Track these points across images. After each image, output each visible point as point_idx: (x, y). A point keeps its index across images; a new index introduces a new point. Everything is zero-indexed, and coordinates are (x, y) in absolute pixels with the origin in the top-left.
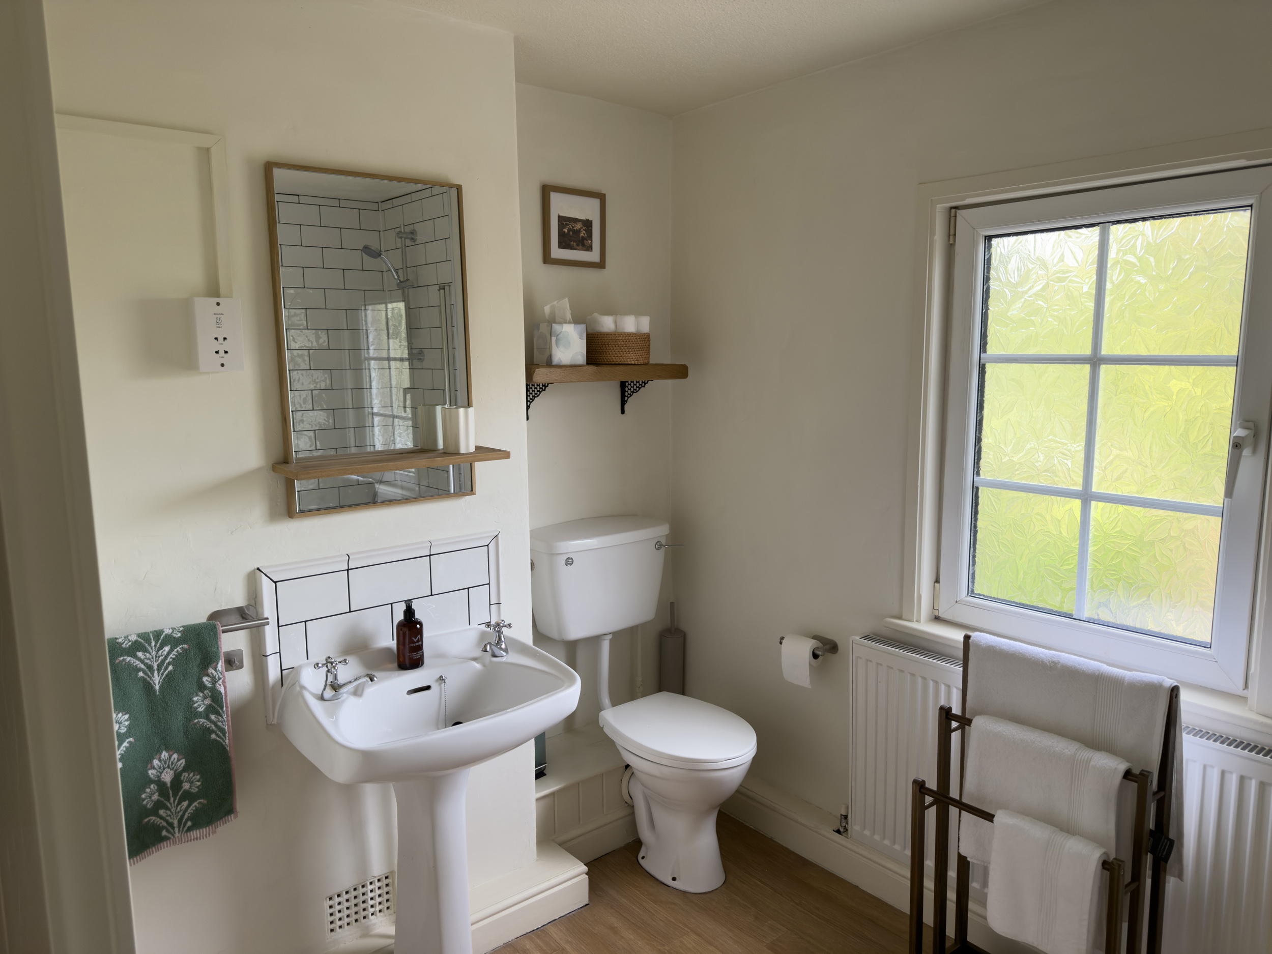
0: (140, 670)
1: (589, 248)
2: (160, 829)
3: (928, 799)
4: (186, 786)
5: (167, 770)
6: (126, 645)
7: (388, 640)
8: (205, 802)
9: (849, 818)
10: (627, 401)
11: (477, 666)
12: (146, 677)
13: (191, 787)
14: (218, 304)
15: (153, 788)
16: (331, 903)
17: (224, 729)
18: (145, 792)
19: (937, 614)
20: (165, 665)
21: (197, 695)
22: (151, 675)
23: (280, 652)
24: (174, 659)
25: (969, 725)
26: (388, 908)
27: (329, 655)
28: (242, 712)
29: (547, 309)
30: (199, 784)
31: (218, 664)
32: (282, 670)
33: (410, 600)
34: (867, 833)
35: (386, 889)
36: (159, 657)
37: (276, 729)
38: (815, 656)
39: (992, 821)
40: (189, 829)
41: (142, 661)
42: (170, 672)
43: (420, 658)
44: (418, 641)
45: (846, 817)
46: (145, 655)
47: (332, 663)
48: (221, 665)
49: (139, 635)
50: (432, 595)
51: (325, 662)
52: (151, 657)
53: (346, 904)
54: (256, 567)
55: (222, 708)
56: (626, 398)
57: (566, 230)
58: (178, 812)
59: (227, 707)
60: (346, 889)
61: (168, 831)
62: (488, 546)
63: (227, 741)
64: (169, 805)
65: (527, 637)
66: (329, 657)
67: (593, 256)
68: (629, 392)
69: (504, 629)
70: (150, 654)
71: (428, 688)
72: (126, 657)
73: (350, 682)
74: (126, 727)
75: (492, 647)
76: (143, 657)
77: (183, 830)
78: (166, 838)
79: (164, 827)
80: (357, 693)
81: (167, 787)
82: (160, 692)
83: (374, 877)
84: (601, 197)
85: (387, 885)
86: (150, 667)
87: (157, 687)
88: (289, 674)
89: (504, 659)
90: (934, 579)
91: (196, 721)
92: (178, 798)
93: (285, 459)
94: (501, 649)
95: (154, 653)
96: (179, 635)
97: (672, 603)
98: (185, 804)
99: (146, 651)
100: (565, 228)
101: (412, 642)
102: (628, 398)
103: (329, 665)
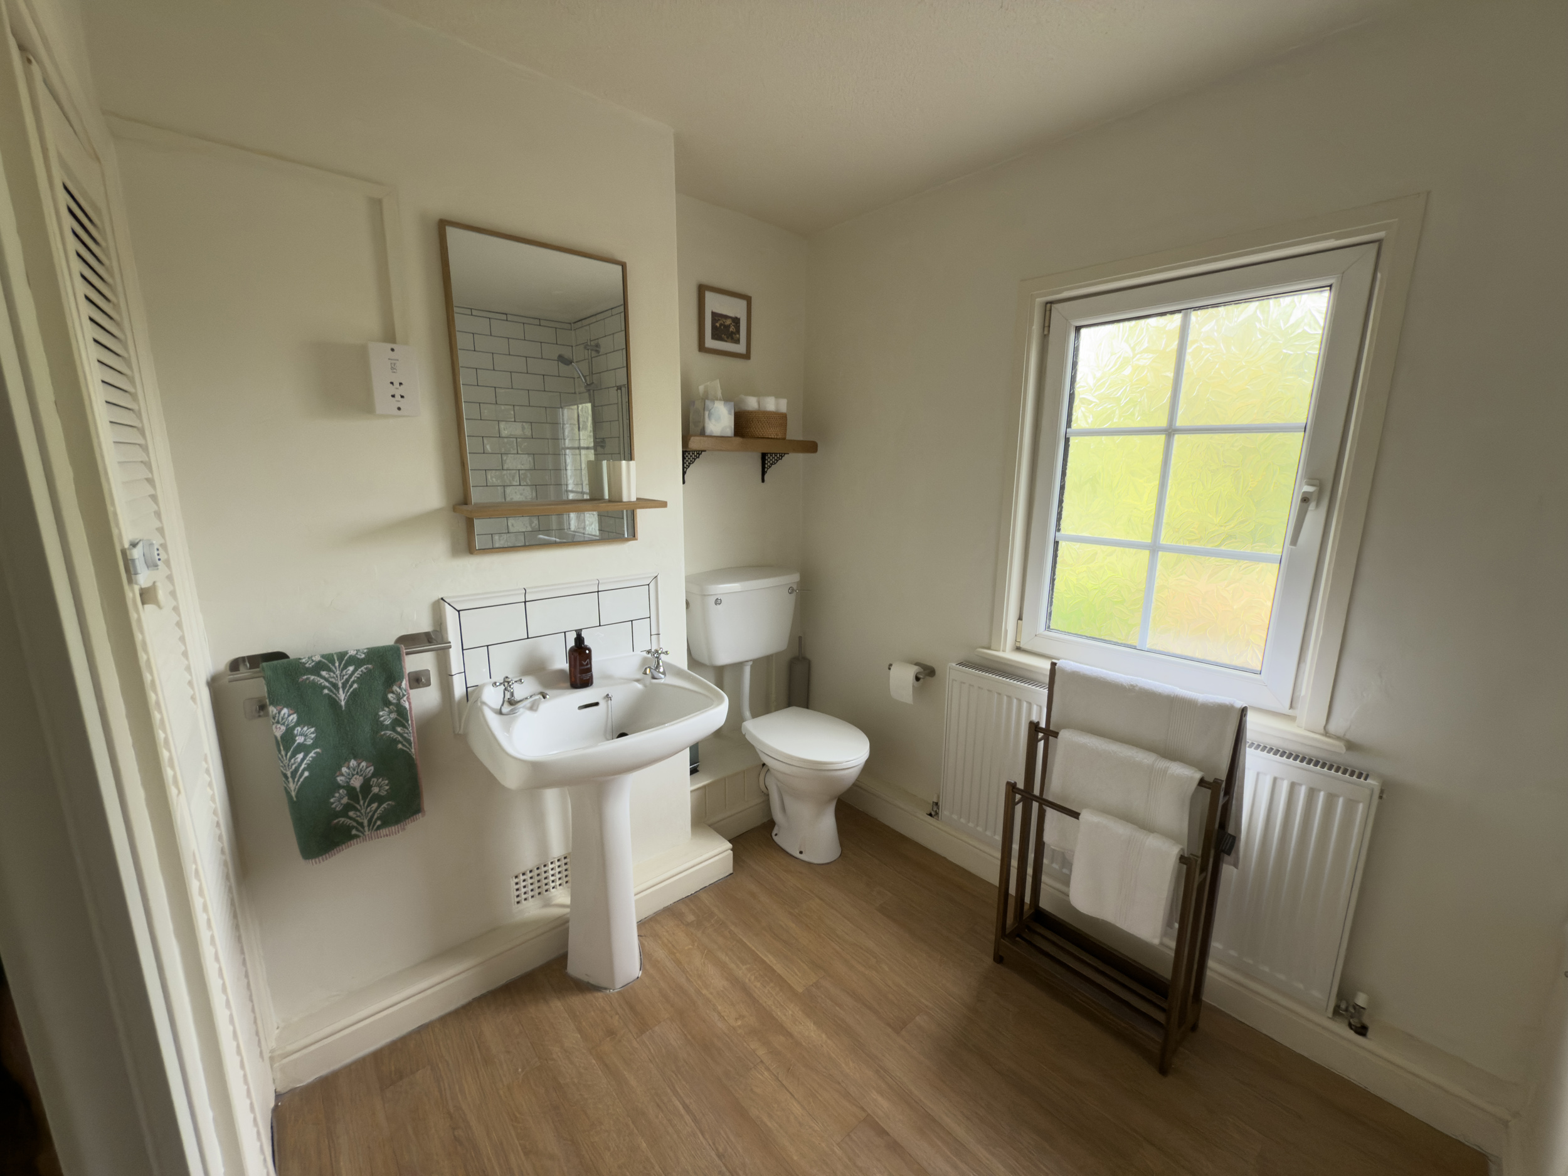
0: (325, 687)
1: (737, 341)
2: (350, 828)
3: (1018, 797)
4: (375, 790)
5: (355, 776)
6: (310, 664)
7: (562, 663)
8: (393, 803)
9: (940, 804)
10: (766, 472)
11: (639, 686)
12: (331, 694)
13: (380, 791)
14: (393, 350)
15: (343, 793)
16: (517, 880)
17: (410, 740)
18: (333, 797)
19: (1018, 645)
20: (350, 683)
21: (383, 710)
22: (336, 692)
23: (465, 672)
24: (358, 678)
25: (1056, 737)
26: (567, 882)
27: (507, 675)
28: (429, 724)
29: (701, 388)
30: (387, 788)
31: (401, 682)
32: (467, 688)
33: (581, 630)
34: (955, 817)
35: (565, 867)
36: (344, 676)
37: (462, 738)
38: (917, 679)
39: (1078, 818)
40: (379, 828)
41: (326, 680)
42: (355, 690)
43: (589, 679)
44: (587, 664)
45: (937, 804)
46: (329, 675)
47: (509, 682)
48: (405, 684)
49: (323, 656)
50: (600, 626)
51: (502, 682)
52: (335, 676)
53: (531, 881)
54: (440, 597)
55: (407, 721)
56: (766, 469)
57: (718, 325)
58: (368, 813)
59: (412, 721)
60: (530, 868)
61: (358, 830)
62: (648, 585)
63: (413, 750)
64: (359, 807)
65: (682, 663)
66: (507, 677)
67: (741, 348)
68: (769, 464)
69: (662, 656)
70: (334, 673)
71: (597, 704)
72: (309, 676)
73: (527, 698)
74: (312, 739)
75: (652, 670)
76: (327, 676)
77: (373, 828)
78: (356, 836)
79: (353, 827)
80: (533, 708)
81: (357, 792)
82: (345, 707)
83: (555, 858)
84: (748, 299)
85: (566, 864)
86: (335, 686)
87: (343, 703)
88: (474, 691)
89: (662, 681)
90: (1017, 617)
91: (383, 733)
92: (367, 800)
93: (465, 501)
94: (659, 672)
95: (338, 672)
96: (363, 656)
97: (800, 638)
98: (375, 805)
99: (329, 670)
100: (717, 322)
101: (581, 665)
102: (768, 469)
103: (506, 684)
